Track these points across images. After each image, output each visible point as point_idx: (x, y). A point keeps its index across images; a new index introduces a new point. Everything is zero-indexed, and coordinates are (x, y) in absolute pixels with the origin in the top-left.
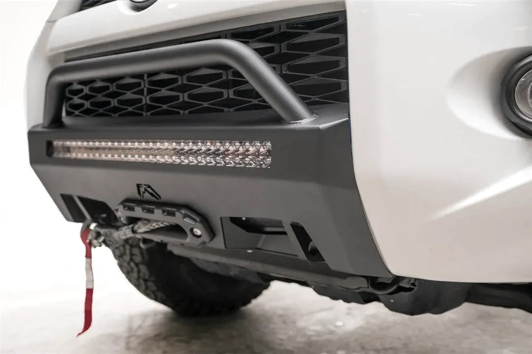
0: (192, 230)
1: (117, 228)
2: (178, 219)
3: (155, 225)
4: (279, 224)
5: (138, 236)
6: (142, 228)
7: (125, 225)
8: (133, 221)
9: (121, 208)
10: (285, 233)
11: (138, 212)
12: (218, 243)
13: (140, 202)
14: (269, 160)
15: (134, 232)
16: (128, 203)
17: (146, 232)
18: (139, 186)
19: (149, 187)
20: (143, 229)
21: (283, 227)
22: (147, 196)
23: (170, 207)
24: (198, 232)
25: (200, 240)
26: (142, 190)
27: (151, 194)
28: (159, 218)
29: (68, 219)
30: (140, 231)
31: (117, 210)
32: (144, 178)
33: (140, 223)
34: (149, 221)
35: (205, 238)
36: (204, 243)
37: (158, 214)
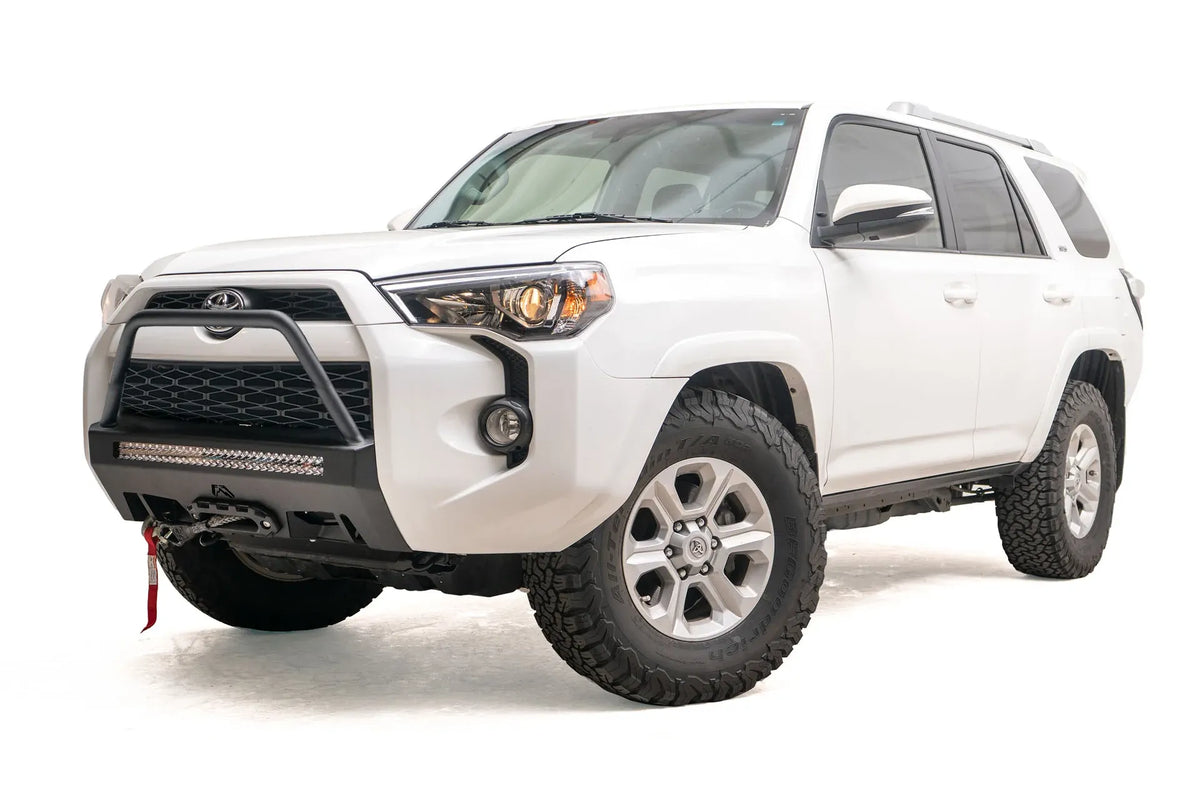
0: (262, 523)
1: (190, 524)
2: (251, 514)
3: (227, 520)
4: (331, 516)
5: (210, 531)
6: (215, 523)
7: (198, 521)
8: (205, 517)
9: (195, 505)
10: (336, 524)
11: (212, 509)
12: (285, 533)
13: (214, 501)
14: (322, 469)
15: (208, 526)
16: (202, 501)
17: (218, 527)
18: (213, 487)
19: (224, 487)
20: (217, 524)
21: (334, 518)
22: (221, 494)
23: (242, 504)
24: (267, 524)
25: (269, 531)
26: (217, 489)
27: (225, 493)
28: (233, 514)
29: (126, 518)
30: (213, 525)
31: (190, 508)
32: (219, 480)
33: (213, 519)
34: (222, 516)
35: (274, 529)
36: (272, 533)
37: (232, 509)
